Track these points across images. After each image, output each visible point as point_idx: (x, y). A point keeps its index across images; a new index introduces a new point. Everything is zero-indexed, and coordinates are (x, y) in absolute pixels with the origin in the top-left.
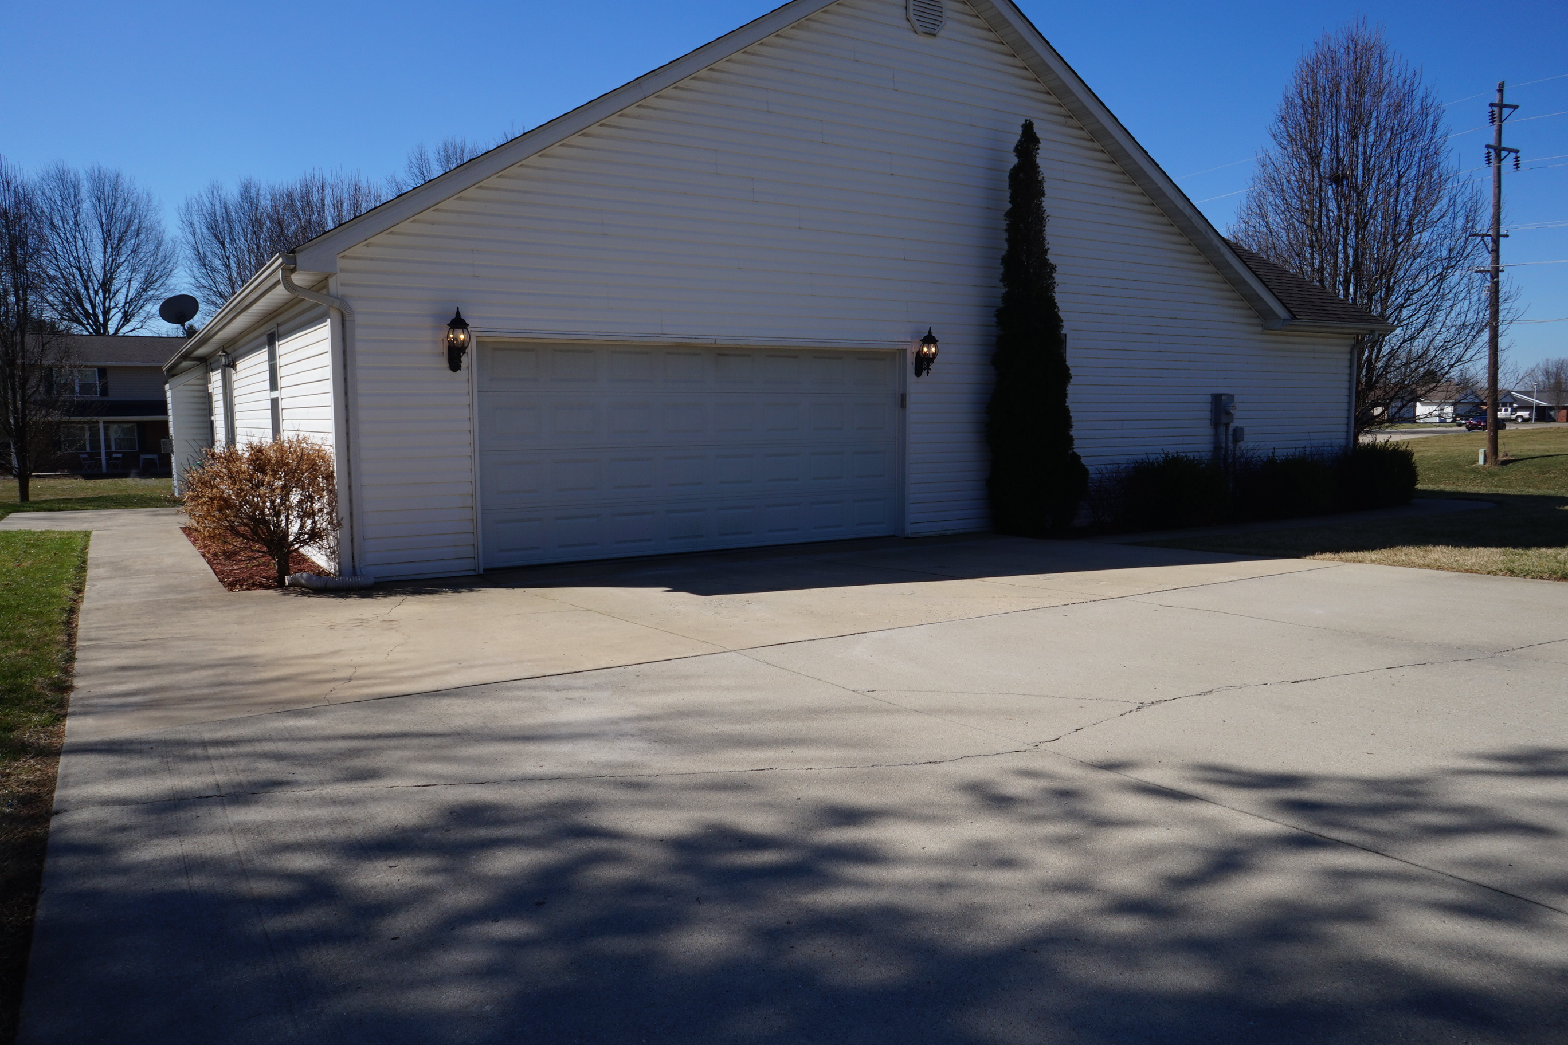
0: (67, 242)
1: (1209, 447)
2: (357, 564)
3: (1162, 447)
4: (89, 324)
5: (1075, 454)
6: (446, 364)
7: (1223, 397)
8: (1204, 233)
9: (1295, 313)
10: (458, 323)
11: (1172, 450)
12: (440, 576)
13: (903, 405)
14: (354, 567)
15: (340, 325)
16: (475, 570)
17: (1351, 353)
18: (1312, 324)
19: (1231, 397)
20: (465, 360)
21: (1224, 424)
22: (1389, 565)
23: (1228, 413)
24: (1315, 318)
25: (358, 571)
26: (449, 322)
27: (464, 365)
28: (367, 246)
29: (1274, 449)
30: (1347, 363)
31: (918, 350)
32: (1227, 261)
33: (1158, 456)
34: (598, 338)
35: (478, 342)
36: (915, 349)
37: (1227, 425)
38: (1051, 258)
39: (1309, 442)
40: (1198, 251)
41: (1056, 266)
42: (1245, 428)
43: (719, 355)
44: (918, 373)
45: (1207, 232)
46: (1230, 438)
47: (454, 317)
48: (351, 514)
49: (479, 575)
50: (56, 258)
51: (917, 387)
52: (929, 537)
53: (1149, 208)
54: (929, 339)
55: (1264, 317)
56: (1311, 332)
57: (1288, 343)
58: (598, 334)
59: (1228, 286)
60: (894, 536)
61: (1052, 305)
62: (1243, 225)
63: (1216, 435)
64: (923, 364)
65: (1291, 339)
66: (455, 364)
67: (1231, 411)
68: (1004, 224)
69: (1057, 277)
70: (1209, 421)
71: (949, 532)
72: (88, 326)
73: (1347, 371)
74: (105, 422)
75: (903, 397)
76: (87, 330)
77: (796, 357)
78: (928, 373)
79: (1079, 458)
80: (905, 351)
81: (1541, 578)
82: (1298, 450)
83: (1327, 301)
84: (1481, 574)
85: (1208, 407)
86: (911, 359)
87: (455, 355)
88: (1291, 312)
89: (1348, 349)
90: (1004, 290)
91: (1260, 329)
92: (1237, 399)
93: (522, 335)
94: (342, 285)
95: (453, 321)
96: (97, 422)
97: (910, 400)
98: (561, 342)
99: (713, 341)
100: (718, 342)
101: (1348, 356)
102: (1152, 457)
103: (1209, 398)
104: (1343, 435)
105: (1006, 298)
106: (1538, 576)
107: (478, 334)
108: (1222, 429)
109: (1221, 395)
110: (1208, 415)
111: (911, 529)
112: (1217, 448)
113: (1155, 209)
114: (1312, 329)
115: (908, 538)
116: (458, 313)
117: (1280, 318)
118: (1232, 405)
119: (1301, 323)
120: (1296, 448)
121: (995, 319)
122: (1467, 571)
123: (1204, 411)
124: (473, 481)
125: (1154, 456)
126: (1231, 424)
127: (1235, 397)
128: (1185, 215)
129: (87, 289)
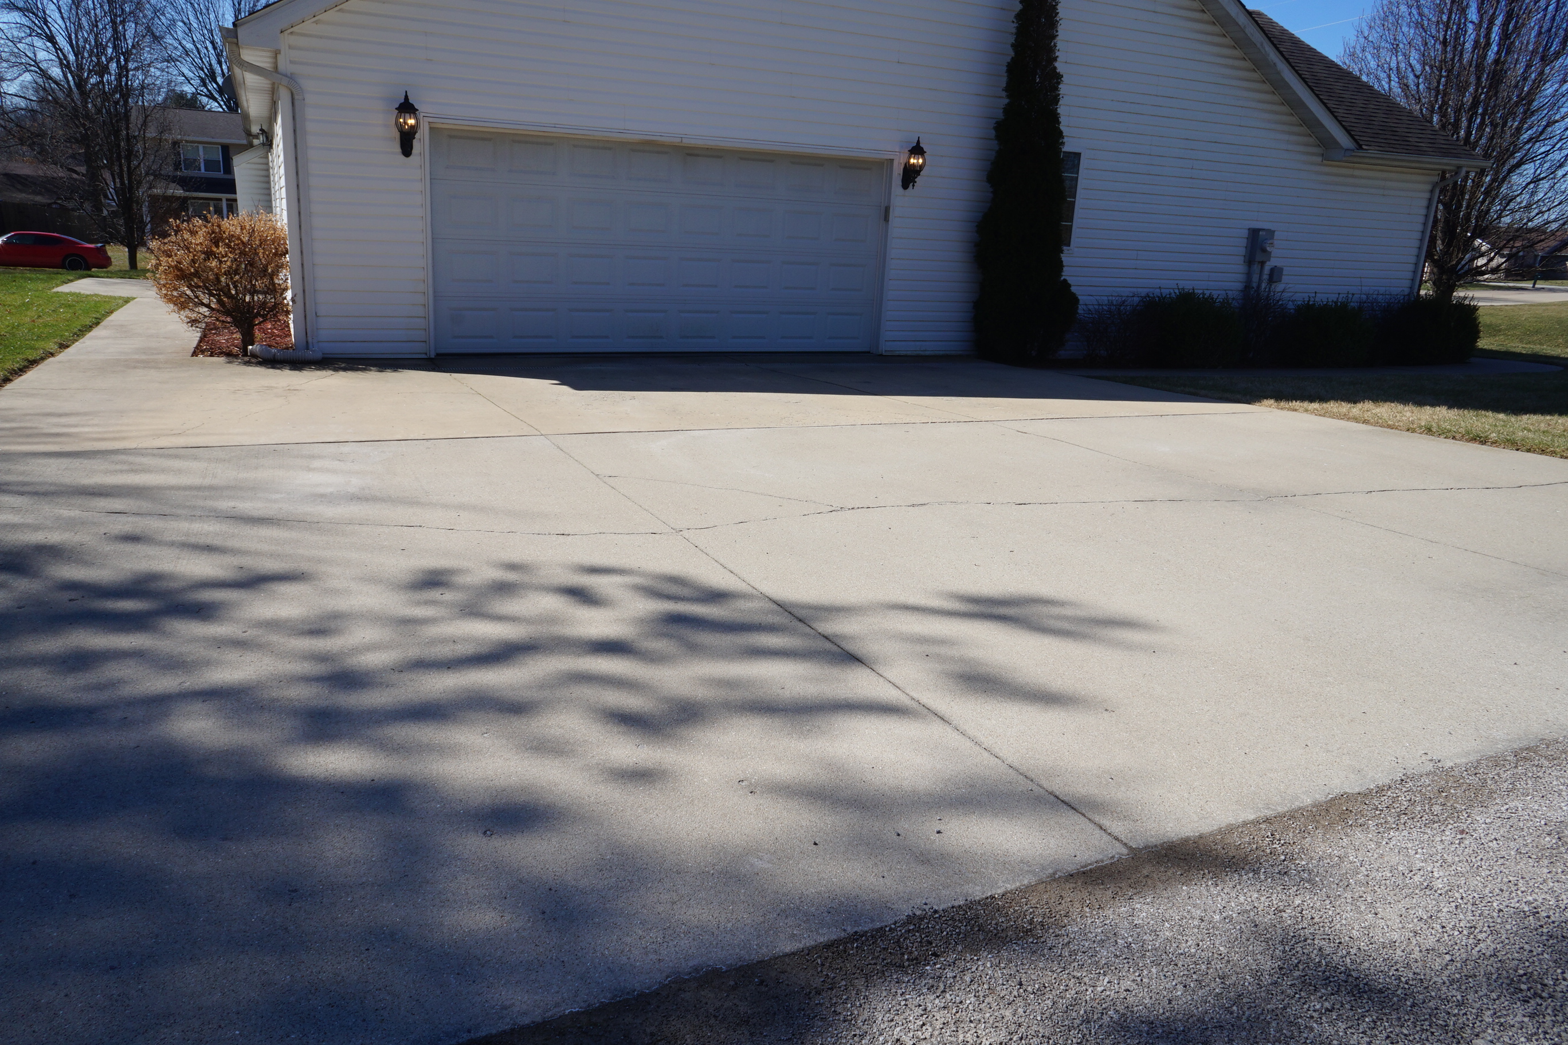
0: (201, 13)
1: (1239, 286)
2: (310, 339)
3: (1176, 282)
4: (223, 100)
5: (1065, 280)
6: (399, 150)
7: (1261, 233)
8: (1259, 45)
9: (1361, 143)
10: (407, 107)
11: (1187, 285)
12: (392, 357)
13: (886, 219)
14: (307, 342)
15: (291, 104)
16: (426, 354)
17: (1432, 191)
18: (1380, 156)
19: (1271, 233)
20: (416, 145)
21: (1259, 262)
22: (1320, 415)
23: (1264, 251)
24: (1388, 149)
25: (311, 346)
26: (397, 106)
27: (415, 151)
28: (316, 22)
29: (1316, 293)
30: (1425, 203)
31: (905, 161)
32: (1283, 80)
33: (1172, 291)
34: (558, 130)
35: (432, 129)
36: (903, 161)
37: (1262, 264)
38: (1060, 66)
39: (1360, 288)
40: (1254, 67)
41: (1062, 76)
42: (1285, 268)
43: (688, 155)
44: (905, 186)
45: (1262, 45)
46: (1265, 277)
47: (403, 101)
48: (304, 291)
49: (430, 359)
50: (190, 30)
51: (901, 200)
52: (906, 356)
53: (1198, 15)
54: (917, 150)
55: (1326, 146)
56: (1381, 165)
57: (1353, 176)
58: (557, 126)
59: (1286, 109)
60: (869, 352)
61: (1055, 118)
62: (1362, 40)
63: (1249, 275)
64: (910, 175)
65: (1357, 173)
66: (406, 149)
67: (1268, 249)
68: (1012, 28)
69: (1063, 89)
70: (1243, 258)
71: (927, 353)
72: (222, 103)
73: (1424, 212)
74: (227, 200)
75: (887, 210)
76: (221, 106)
77: (772, 161)
78: (913, 186)
79: (1070, 286)
80: (892, 160)
81: (1454, 438)
82: (1341, 296)
83: (1414, 131)
84: (1401, 430)
85: (1244, 242)
86: (898, 171)
87: (407, 141)
88: (1356, 141)
89: (1429, 187)
90: (1007, 101)
91: (1319, 159)
92: (1277, 235)
93: (486, 124)
94: (291, 62)
95: (401, 105)
96: (221, 200)
97: (895, 213)
98: (521, 132)
99: (679, 140)
100: (684, 141)
101: (1427, 195)
102: (1165, 292)
103: (1245, 233)
104: (1408, 283)
105: (1007, 110)
106: (1451, 435)
107: (431, 120)
108: (1256, 268)
109: (1259, 230)
110: (1242, 251)
111: (886, 347)
112: (1247, 287)
113: (1205, 17)
114: (1380, 162)
115: (881, 355)
116: (406, 97)
117: (1342, 147)
118: (1270, 241)
119: (1368, 155)
120: (1339, 294)
121: (994, 132)
122: (1389, 427)
123: (1239, 246)
124: (425, 267)
125: (1167, 291)
126: (1268, 263)
127: (1276, 233)
128: (1237, 24)
129: (220, 63)
